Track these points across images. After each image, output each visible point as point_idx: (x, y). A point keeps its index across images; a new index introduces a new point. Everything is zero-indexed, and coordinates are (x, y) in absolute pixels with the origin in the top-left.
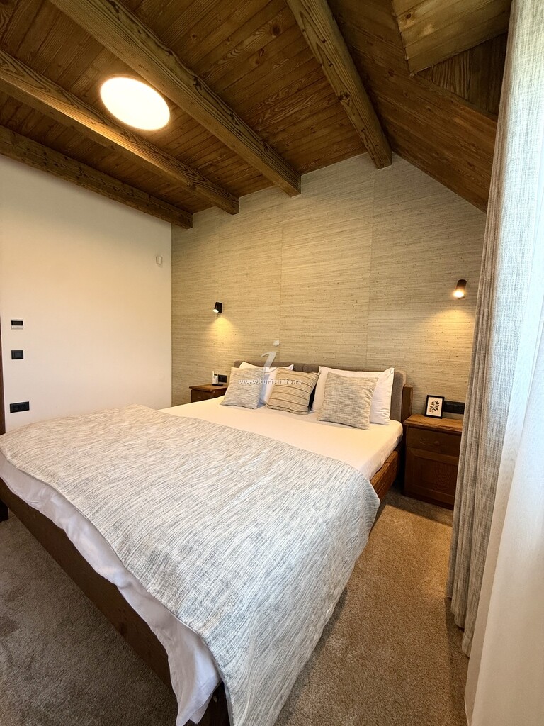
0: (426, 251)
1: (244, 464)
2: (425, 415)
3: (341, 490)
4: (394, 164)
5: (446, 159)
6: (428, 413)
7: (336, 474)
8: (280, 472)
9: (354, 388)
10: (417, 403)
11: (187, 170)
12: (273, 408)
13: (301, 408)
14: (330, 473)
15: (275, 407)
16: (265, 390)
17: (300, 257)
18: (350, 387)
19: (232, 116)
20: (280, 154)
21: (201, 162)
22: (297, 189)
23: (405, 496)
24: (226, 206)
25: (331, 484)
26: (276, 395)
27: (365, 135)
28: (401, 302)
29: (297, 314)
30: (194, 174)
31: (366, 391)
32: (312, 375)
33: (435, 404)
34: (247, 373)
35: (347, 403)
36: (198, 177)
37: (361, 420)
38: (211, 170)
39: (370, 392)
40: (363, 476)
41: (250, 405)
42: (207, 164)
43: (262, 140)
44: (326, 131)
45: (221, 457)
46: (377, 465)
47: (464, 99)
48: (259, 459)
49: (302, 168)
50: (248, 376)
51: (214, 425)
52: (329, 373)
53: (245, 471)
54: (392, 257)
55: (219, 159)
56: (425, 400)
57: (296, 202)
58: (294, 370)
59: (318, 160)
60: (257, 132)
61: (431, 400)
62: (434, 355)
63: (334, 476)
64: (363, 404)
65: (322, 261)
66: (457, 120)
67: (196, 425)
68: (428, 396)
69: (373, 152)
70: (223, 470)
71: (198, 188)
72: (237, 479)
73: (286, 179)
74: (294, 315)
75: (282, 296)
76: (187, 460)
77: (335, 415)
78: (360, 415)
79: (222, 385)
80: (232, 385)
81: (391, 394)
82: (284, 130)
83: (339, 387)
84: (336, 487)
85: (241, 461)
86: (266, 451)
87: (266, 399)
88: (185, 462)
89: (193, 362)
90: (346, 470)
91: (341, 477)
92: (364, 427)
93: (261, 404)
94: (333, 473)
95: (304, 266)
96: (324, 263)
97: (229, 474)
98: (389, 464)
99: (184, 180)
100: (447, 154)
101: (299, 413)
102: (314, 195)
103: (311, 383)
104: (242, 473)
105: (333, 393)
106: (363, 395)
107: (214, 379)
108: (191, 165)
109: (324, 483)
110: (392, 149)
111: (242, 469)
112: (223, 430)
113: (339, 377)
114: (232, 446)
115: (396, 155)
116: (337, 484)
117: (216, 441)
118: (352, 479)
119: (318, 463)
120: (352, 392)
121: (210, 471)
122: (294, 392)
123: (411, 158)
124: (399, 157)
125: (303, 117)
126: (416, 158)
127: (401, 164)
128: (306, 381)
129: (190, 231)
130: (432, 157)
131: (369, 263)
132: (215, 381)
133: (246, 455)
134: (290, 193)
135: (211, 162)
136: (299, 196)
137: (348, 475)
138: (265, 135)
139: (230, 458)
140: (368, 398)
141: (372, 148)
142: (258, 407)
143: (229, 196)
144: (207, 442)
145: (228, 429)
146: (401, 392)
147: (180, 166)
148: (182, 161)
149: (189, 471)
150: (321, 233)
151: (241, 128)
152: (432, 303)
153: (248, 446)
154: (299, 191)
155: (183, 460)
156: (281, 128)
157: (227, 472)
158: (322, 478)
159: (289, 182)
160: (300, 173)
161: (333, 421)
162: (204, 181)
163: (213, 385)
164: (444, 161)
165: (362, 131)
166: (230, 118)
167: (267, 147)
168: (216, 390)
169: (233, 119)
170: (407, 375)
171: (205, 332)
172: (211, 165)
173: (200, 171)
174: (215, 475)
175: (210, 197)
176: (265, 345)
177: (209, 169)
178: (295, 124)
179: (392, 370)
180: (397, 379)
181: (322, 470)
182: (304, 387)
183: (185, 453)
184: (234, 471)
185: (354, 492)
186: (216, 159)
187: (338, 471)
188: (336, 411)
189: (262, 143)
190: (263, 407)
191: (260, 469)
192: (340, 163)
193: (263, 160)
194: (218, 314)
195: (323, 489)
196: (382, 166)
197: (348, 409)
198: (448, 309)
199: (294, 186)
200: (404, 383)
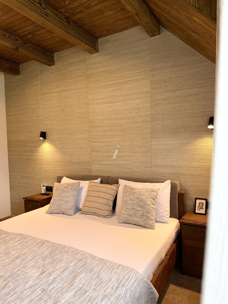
0: (188, 96)
1: (54, 281)
2: (195, 213)
3: (125, 296)
4: (162, 35)
5: (194, 37)
6: (197, 211)
7: (123, 282)
8: (81, 286)
9: (143, 197)
10: (189, 203)
11: (10, 37)
12: (86, 213)
13: (106, 213)
14: (119, 281)
15: (87, 213)
16: (80, 200)
17: (101, 99)
18: (140, 197)
19: (40, 3)
20: (80, 26)
21: (20, 31)
22: (95, 49)
23: (184, 274)
24: (44, 61)
25: (119, 292)
26: (88, 204)
27: (138, 17)
28: (173, 132)
29: (102, 141)
30: (16, 40)
31: (151, 199)
32: (113, 187)
33: (201, 205)
34: (66, 188)
35: (138, 209)
36: (20, 42)
37: (149, 222)
38: (30, 36)
39: (154, 199)
40: (144, 279)
41: (69, 213)
42: (26, 33)
43: (65, 18)
44: (111, 12)
45: (37, 274)
46: (158, 261)
47: (196, 7)
48: (66, 273)
49: (98, 35)
50: (66, 190)
51: (36, 239)
52: (125, 186)
53: (53, 288)
54: (165, 99)
55: (35, 29)
56: (194, 201)
57: (95, 58)
58: (101, 182)
59: (109, 30)
60: (61, 13)
61: (198, 201)
62: (199, 169)
63: (122, 284)
64: (150, 209)
65: (117, 102)
66: (194, 18)
67: (21, 241)
68: (196, 199)
69: (146, 27)
70: (36, 290)
71: (20, 50)
72: (46, 298)
73: (86, 44)
74: (100, 141)
75: (90, 127)
76: (8, 283)
77: (130, 218)
78: (148, 218)
79: (48, 195)
80: (55, 197)
81: (169, 199)
82: (81, 12)
83: (132, 197)
84: (122, 295)
85: (51, 278)
86: (72, 264)
87: (81, 206)
88: (6, 285)
89: (26, 177)
90: (131, 276)
91: (127, 284)
92: (151, 227)
93: (78, 210)
94: (121, 282)
95: (105, 105)
96: (119, 103)
97: (40, 293)
98: (168, 256)
99: (8, 45)
100: (193, 35)
101: (105, 217)
102: (109, 54)
103: (113, 193)
104: (50, 291)
105: (129, 202)
106: (149, 203)
107: (42, 190)
108: (13, 33)
109: (113, 292)
110: (159, 24)
111: (51, 287)
112: (42, 245)
113: (132, 189)
114: (47, 260)
115: (163, 28)
116: (123, 292)
117: (35, 257)
118: (136, 284)
119: (111, 272)
120: (142, 201)
121: (26, 292)
122: (101, 200)
123: (172, 31)
124: (165, 29)
125: (93, 4)
126: (176, 33)
127: (166, 35)
128: (110, 191)
129: (18, 77)
130: (185, 34)
131: (149, 104)
132: (43, 190)
133: (57, 270)
134: (91, 53)
135: (29, 32)
136: (97, 54)
137: (132, 281)
138: (67, 15)
139: (43, 275)
140: (153, 204)
141: (145, 25)
142: (75, 213)
143: (46, 53)
144: (27, 260)
145: (46, 243)
146: (177, 197)
147: (4, 35)
148: (6, 31)
149: (8, 294)
150: (115, 82)
151: (48, 11)
152: (194, 132)
153: (60, 260)
154: (97, 51)
155: (5, 283)
156: (78, 10)
157: (39, 291)
158: (112, 288)
159: (89, 45)
160: (97, 38)
161: (130, 222)
162: (25, 44)
163: (42, 194)
164: (192, 38)
165: (136, 15)
166: (38, 5)
167: (69, 23)
168: (43, 200)
169: (41, 5)
170: (180, 183)
171: (34, 154)
172: (29, 33)
173: (21, 37)
174: (28, 296)
175: (30, 55)
176: (80, 163)
177: (28, 36)
178: (88, 8)
179: (170, 181)
180: (173, 187)
181: (113, 279)
182: (108, 196)
183: (7, 275)
184: (44, 290)
185: (137, 295)
186: (32, 29)
187: (125, 278)
188: (131, 216)
189: (65, 20)
190: (78, 213)
191: (66, 285)
192: (125, 32)
193: (67, 32)
194: (43, 140)
195: (112, 298)
196: (154, 35)
197: (139, 213)
198: (205, 137)
199: (93, 48)
200: (179, 190)
